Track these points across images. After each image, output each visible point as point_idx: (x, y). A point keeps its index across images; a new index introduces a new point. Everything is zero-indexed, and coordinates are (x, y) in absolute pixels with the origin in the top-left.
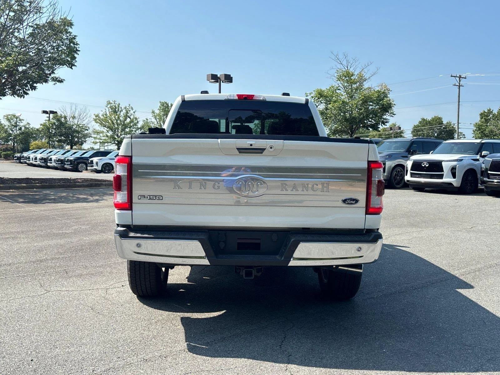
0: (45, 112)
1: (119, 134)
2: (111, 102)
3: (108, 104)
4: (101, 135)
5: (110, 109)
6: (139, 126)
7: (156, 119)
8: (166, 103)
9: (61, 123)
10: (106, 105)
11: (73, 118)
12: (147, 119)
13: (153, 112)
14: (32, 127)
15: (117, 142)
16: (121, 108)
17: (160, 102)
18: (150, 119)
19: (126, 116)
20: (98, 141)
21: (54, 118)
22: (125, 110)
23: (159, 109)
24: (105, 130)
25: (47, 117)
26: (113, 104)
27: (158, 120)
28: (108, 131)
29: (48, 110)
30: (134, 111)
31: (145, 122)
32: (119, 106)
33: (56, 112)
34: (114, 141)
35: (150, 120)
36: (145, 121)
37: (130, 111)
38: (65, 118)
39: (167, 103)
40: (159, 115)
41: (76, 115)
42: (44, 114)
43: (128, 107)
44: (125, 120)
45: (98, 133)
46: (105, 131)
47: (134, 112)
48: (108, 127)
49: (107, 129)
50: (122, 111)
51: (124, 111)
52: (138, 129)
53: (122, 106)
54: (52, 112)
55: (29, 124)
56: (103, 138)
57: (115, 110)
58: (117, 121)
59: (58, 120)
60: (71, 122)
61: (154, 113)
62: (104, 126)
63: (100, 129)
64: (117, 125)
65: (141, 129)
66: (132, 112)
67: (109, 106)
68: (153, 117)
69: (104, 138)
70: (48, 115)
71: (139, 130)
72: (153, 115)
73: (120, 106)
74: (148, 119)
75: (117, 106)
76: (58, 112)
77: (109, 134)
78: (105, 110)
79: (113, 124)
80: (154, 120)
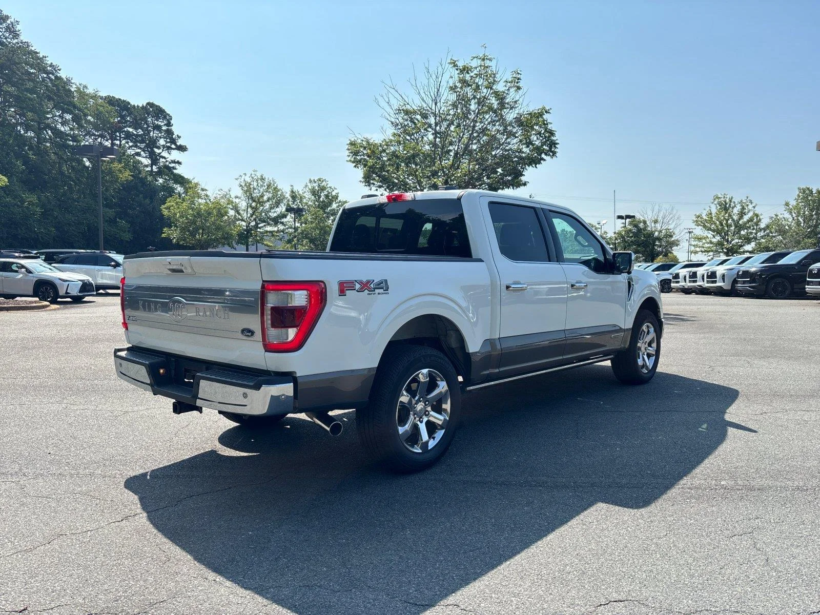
0: (620, 217)
1: (730, 240)
2: (720, 196)
3: (715, 199)
4: (704, 241)
5: (718, 205)
6: (762, 225)
7: (791, 213)
8: (808, 189)
9: (639, 230)
10: (712, 201)
11: (655, 223)
12: (777, 216)
13: (787, 204)
14: (609, 236)
15: (726, 251)
16: (734, 202)
17: (799, 189)
18: (781, 214)
19: (742, 214)
20: (698, 249)
21: (630, 224)
22: (739, 205)
23: (795, 199)
24: (710, 234)
25: (623, 223)
26: (722, 199)
27: (794, 215)
28: (714, 237)
29: (624, 215)
30: (754, 205)
31: (773, 219)
32: (731, 201)
33: (634, 217)
34: (722, 249)
35: (781, 216)
36: (773, 217)
37: (747, 205)
38: (645, 222)
39: (810, 189)
40: (796, 207)
41: (660, 219)
42: (620, 220)
43: (744, 201)
44: (740, 219)
45: (698, 239)
46: (710, 236)
47: (754, 207)
48: (713, 231)
49: (713, 233)
50: (735, 206)
51: (739, 207)
52: (761, 230)
53: (736, 200)
54: (628, 217)
55: (606, 233)
56: (707, 245)
57: (725, 207)
58: (727, 221)
59: (636, 226)
60: (651, 227)
61: (788, 206)
62: (708, 230)
63: (702, 234)
64: (727, 227)
65: (764, 229)
66: (750, 207)
67: (716, 202)
68: (786, 212)
69: (709, 245)
70: (624, 221)
71: (763, 231)
72: (786, 208)
73: (733, 200)
74: (779, 214)
75: (728, 201)
76: (636, 216)
77: (714, 240)
78: (709, 208)
79: (722, 225)
80: (787, 215)
